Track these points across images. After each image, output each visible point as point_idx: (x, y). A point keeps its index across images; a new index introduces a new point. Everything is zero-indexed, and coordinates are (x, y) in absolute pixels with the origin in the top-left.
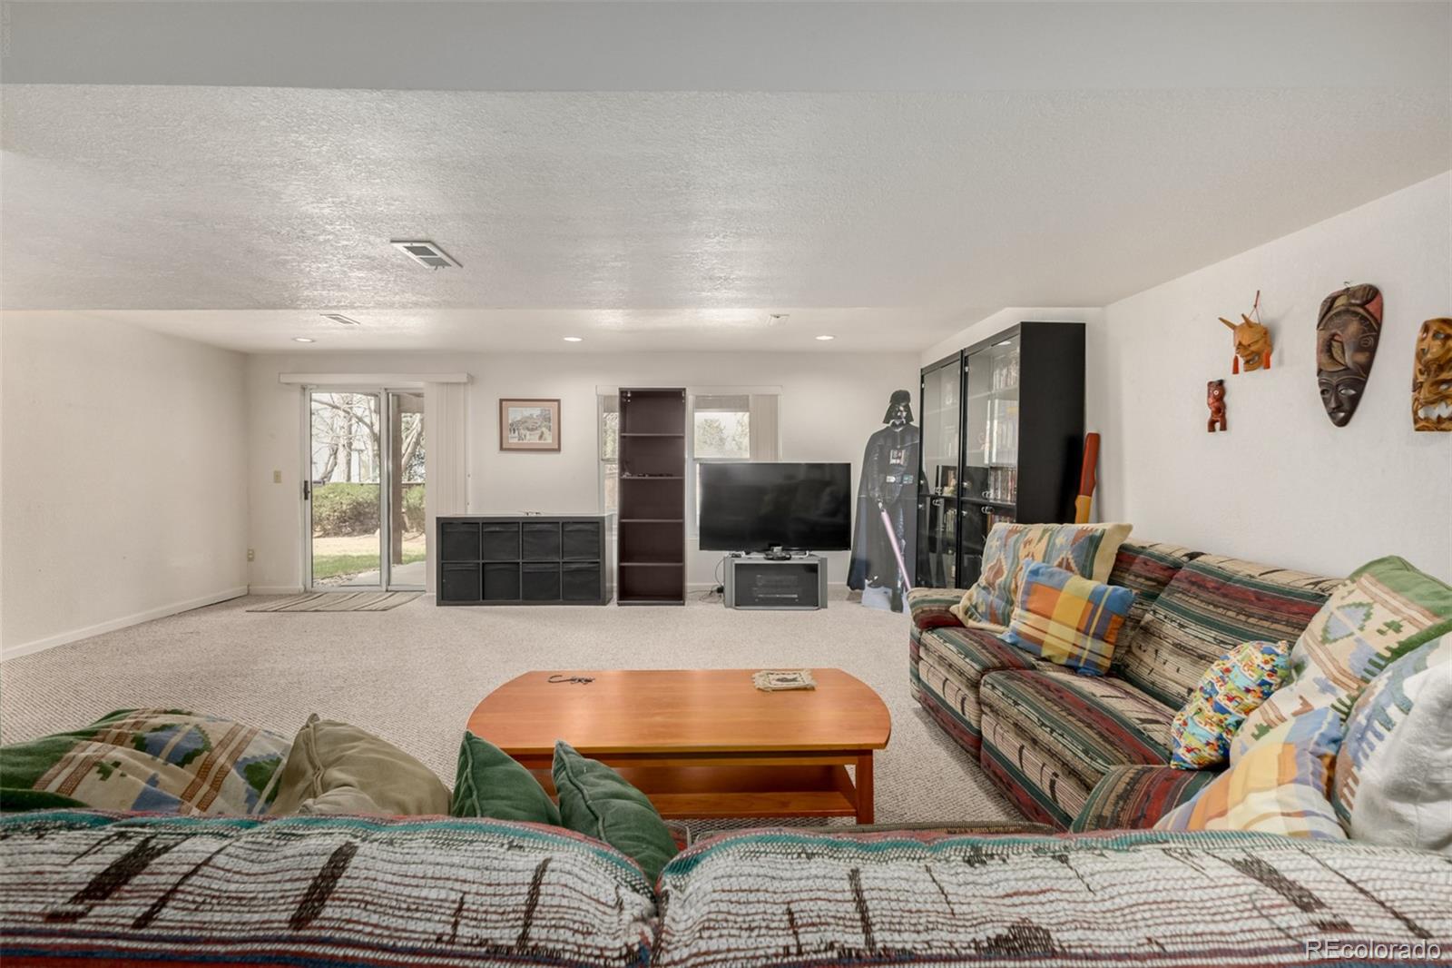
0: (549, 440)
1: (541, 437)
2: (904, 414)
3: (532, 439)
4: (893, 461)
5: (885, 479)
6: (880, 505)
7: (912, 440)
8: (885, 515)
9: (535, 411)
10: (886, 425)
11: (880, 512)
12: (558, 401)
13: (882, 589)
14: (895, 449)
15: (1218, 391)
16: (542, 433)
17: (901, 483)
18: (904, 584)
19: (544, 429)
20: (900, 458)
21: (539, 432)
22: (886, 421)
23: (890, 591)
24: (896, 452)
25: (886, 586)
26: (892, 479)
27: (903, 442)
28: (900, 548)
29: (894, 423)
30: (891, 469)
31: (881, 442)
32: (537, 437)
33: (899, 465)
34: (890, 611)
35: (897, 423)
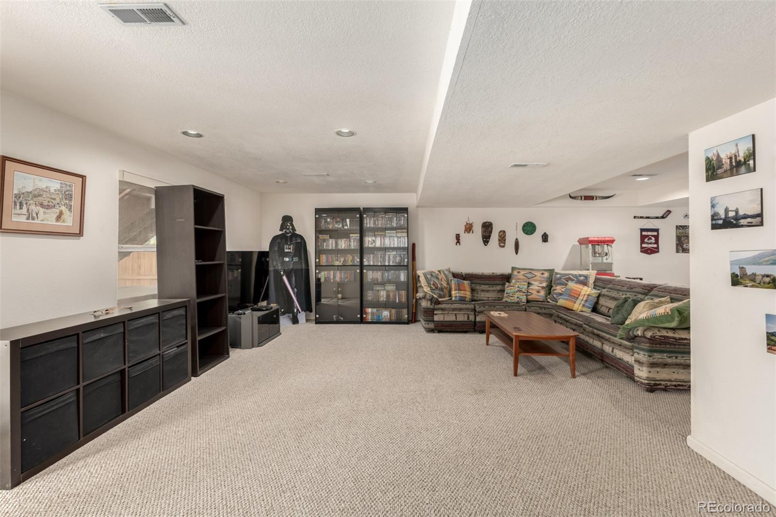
0: (69, 221)
1: (59, 218)
2: (291, 227)
3: (47, 219)
4: (286, 250)
5: (283, 259)
6: (282, 273)
7: (296, 240)
8: (285, 278)
9: (53, 184)
10: (281, 233)
11: (281, 276)
12: (83, 177)
13: (287, 315)
14: (287, 244)
15: (458, 237)
16: (61, 213)
17: (292, 261)
18: (298, 310)
19: (63, 208)
20: (290, 249)
21: (56, 211)
22: (281, 230)
23: (291, 315)
24: (287, 246)
25: (289, 313)
26: (287, 259)
27: (291, 241)
28: (294, 293)
29: (285, 231)
30: (287, 255)
31: (279, 241)
32: (55, 216)
33: (290, 252)
34: (292, 325)
35: (288, 231)
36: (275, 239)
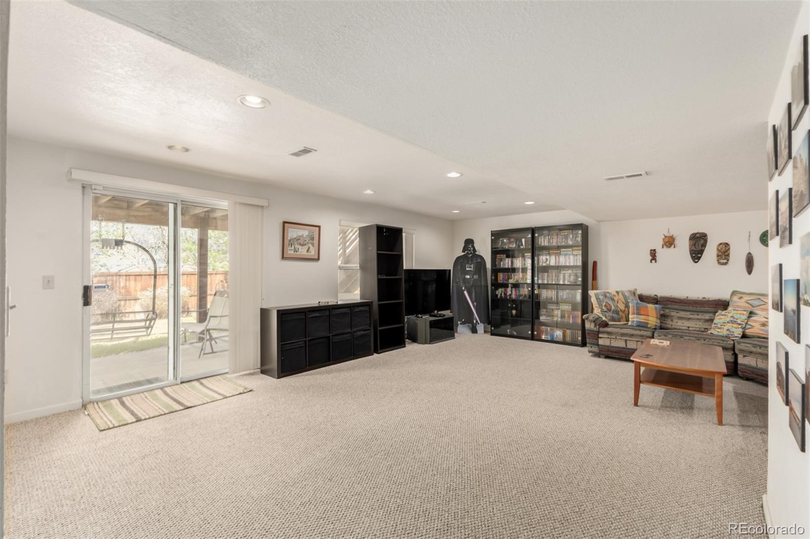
0: (313, 253)
1: (308, 251)
2: (472, 249)
3: (303, 251)
4: (468, 269)
5: (465, 277)
6: (463, 288)
7: (476, 260)
8: (466, 293)
9: (304, 233)
10: (463, 254)
11: (463, 291)
12: (319, 227)
13: (467, 325)
14: (468, 263)
15: (653, 255)
16: (309, 248)
17: (473, 278)
18: (477, 321)
19: (310, 245)
20: (471, 267)
21: (306, 247)
22: (463, 251)
23: (471, 325)
24: (469, 265)
25: (469, 323)
26: (468, 277)
27: (472, 261)
28: (474, 306)
29: (467, 253)
30: (468, 273)
31: (461, 260)
32: (306, 249)
33: (471, 271)
35: (469, 252)
36: (458, 259)
